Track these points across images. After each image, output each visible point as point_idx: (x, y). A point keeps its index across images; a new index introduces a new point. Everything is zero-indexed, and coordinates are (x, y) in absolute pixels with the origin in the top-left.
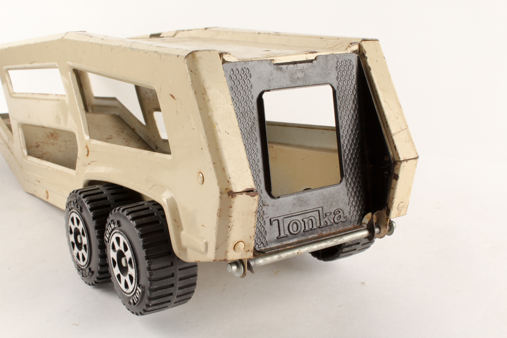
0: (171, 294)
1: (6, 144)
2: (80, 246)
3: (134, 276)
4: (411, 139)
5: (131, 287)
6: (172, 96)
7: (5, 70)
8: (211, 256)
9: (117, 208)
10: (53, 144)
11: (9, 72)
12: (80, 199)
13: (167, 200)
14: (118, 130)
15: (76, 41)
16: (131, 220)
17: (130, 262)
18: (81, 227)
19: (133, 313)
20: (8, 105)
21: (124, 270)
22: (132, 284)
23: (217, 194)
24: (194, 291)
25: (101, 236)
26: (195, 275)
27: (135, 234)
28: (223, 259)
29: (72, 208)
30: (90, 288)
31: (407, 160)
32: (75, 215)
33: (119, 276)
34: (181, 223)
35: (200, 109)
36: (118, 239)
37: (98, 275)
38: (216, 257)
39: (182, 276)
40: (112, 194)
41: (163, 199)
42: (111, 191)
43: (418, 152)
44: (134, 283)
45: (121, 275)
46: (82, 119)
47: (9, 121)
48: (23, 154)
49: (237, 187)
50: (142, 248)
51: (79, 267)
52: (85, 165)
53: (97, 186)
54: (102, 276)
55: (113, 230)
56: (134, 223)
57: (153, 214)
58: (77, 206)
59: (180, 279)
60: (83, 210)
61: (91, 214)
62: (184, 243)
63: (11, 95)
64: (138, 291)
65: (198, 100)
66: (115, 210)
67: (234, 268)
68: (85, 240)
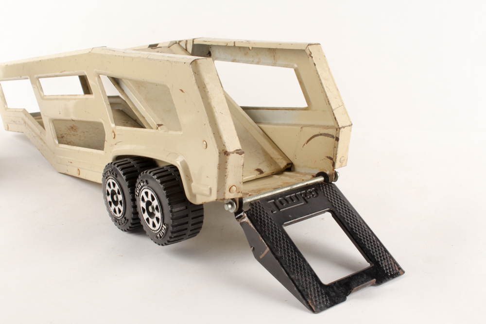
0: (186, 229)
1: (39, 136)
2: (116, 203)
3: (160, 218)
4: (346, 112)
5: (158, 226)
6: (182, 90)
7: (36, 78)
8: (213, 198)
9: (145, 171)
10: (74, 135)
11: (39, 79)
12: (114, 168)
13: (181, 163)
14: (123, 121)
15: (102, 54)
16: (157, 178)
17: (157, 208)
18: (117, 188)
19: (159, 245)
20: (39, 106)
21: (151, 215)
22: (158, 223)
23: (217, 154)
24: (201, 227)
25: (133, 192)
26: (202, 216)
27: (160, 188)
28: (222, 198)
29: (108, 176)
30: (125, 234)
31: (344, 127)
32: (111, 181)
33: (148, 220)
34: (191, 178)
35: (202, 98)
36: (147, 193)
37: (132, 221)
38: (217, 197)
39: (194, 216)
40: (137, 163)
41: (177, 163)
42: (136, 162)
43: (352, 121)
44: (160, 223)
45: (150, 219)
46: (108, 112)
47: (41, 118)
48: (55, 143)
49: (230, 149)
50: (165, 197)
51: (116, 219)
52: (112, 146)
53: (125, 159)
54: (135, 222)
55: (142, 187)
56: (159, 181)
57: (171, 174)
58: (113, 173)
59: (193, 218)
60: (118, 176)
61: (124, 177)
62: (194, 191)
63: (41, 97)
64: (163, 228)
65: (200, 92)
66: (143, 173)
67: (230, 206)
68: (120, 197)
